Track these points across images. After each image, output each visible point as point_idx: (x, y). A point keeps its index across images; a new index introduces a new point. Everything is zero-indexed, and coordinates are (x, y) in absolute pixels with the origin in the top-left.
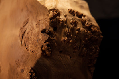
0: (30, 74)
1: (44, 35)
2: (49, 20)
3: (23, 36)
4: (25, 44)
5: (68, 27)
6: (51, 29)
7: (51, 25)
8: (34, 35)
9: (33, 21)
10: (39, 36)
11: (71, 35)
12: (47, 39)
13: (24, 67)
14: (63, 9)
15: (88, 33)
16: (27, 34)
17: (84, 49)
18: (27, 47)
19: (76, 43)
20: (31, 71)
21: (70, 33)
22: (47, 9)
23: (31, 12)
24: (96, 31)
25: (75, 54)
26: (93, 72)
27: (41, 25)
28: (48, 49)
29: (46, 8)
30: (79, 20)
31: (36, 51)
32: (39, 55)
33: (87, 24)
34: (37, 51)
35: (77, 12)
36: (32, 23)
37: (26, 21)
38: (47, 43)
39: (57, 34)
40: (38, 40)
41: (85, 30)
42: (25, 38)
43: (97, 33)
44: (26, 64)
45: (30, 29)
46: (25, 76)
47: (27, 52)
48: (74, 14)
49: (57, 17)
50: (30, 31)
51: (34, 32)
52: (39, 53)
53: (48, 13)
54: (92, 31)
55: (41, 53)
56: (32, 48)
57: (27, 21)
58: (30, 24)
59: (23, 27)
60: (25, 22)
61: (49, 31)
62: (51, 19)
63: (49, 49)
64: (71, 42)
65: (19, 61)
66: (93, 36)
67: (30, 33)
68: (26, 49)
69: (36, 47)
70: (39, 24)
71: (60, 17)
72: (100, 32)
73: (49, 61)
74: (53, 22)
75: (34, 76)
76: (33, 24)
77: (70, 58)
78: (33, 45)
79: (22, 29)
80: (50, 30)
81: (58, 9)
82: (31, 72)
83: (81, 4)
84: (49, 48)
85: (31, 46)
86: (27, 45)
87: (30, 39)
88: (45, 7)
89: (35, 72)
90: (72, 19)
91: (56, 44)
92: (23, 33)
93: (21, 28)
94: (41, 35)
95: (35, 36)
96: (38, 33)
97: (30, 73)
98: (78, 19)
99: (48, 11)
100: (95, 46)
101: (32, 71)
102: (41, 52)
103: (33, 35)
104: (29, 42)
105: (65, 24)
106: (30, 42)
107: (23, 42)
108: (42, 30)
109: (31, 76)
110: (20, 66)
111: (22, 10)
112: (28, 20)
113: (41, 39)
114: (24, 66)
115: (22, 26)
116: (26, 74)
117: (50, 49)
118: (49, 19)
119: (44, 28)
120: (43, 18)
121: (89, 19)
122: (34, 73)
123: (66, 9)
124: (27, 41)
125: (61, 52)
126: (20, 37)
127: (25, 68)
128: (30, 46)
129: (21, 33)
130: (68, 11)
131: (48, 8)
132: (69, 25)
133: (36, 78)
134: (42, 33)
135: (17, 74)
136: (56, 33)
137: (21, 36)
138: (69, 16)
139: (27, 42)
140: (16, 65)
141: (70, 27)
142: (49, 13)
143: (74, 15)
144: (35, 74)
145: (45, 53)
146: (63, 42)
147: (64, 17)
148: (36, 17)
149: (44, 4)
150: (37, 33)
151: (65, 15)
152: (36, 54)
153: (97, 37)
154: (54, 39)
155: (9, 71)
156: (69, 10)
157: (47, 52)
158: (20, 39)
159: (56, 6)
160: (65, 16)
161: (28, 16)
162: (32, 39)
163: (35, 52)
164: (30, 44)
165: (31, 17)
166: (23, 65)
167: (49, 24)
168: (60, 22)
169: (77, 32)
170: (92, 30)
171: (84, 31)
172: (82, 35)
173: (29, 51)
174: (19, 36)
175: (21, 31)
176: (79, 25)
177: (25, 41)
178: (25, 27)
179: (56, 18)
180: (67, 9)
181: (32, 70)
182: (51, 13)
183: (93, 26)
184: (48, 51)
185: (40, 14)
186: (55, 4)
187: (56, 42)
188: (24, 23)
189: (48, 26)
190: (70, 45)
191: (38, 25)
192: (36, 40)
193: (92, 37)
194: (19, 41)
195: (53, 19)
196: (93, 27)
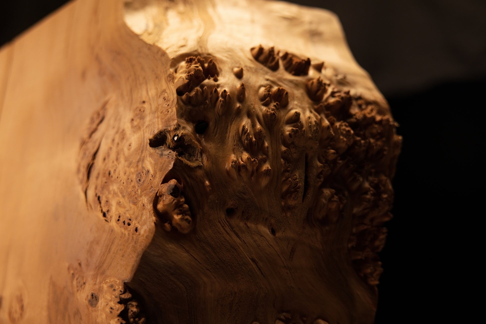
0: (121, 308)
1: (162, 155)
2: (175, 95)
3: (90, 169)
4: (99, 198)
5: (250, 115)
6: (184, 128)
7: (181, 114)
8: (126, 160)
9: (121, 109)
10: (143, 161)
11: (263, 143)
12: (171, 166)
13: (97, 287)
14: (230, 50)
15: (336, 130)
16: (104, 159)
17: (327, 192)
18: (105, 210)
19: (287, 174)
20: (123, 296)
21: (258, 135)
22: (168, 57)
23: (112, 77)
24: (373, 118)
25: (289, 214)
26: (377, 282)
27: (148, 119)
28: (178, 206)
29: (164, 54)
30: (297, 85)
31: (136, 219)
32: (145, 231)
33: (333, 94)
34: (139, 218)
35: (286, 56)
36: (118, 118)
37: (98, 114)
38: (173, 182)
39: (210, 146)
40: (139, 175)
41: (321, 120)
42: (97, 178)
43: (376, 126)
44: (103, 273)
45: (113, 140)
46: (104, 316)
47: (107, 226)
48: (273, 63)
49: (206, 81)
50: (114, 149)
51: (126, 150)
52: (145, 223)
53: (172, 70)
54: (353, 120)
55: (153, 224)
56: (121, 211)
57: (101, 113)
58: (112, 122)
59: (90, 136)
60: (95, 116)
61: (176, 138)
62: (180, 92)
63: (181, 206)
64: (268, 171)
65: (80, 264)
66: (358, 138)
67: (113, 155)
68: (101, 215)
69: (135, 204)
70: (142, 118)
71: (216, 80)
72: (388, 120)
73: (187, 252)
74: (189, 101)
75: (134, 313)
76: (120, 120)
77: (273, 232)
78: (124, 197)
79: (87, 142)
80: (180, 132)
81: (210, 51)
82: (121, 301)
83: (311, 23)
84: (179, 201)
85: (119, 203)
86: (103, 200)
87: (114, 176)
88: (159, 49)
89: (136, 296)
90: (265, 82)
91: (207, 182)
92: (90, 158)
93: (83, 143)
94: (151, 155)
95: (130, 165)
96: (141, 149)
97: (118, 306)
98: (291, 81)
99: (169, 64)
100: (371, 178)
101: (127, 296)
102: (154, 218)
103: (122, 160)
104: (111, 188)
105: (238, 105)
106: (114, 187)
107: (91, 193)
108: (151, 137)
109: (123, 315)
110: (84, 283)
111: (84, 75)
112: (104, 106)
113: (152, 172)
114: (98, 280)
115: (85, 135)
116: (108, 310)
117: (186, 206)
118: (175, 92)
119: (158, 127)
120: (152, 93)
121: (340, 77)
122: (134, 303)
123: (242, 50)
124: (105, 186)
125: (230, 212)
126: (81, 176)
127: (100, 290)
128: (114, 203)
129: (83, 158)
130: (250, 56)
131: (168, 52)
132: (257, 106)
133: (143, 319)
134: (151, 150)
135: (77, 313)
136: (204, 144)
137: (83, 170)
138: (256, 72)
139: (103, 188)
140: (72, 282)
141: (261, 114)
142: (176, 71)
143: (275, 68)
144: (137, 307)
145: (171, 223)
146: (234, 174)
147: (233, 77)
148: (131, 91)
149: (158, 41)
150: (136, 150)
151: (236, 70)
152: (136, 230)
153: (379, 143)
154: (199, 167)
155: (49, 308)
156: (256, 51)
157: (177, 217)
158: (81, 182)
159: (201, 41)
160: (239, 75)
161: (105, 93)
162: (122, 174)
163: (134, 223)
164: (115, 194)
165: (113, 97)
166: (95, 277)
167: (174, 109)
168: (218, 98)
169: (288, 129)
170: (351, 116)
171: (319, 123)
172: (310, 138)
173: (113, 223)
174: (78, 171)
175: (85, 154)
176: (296, 102)
177: (96, 188)
178: (97, 136)
179: (202, 87)
180: (248, 49)
181: (124, 292)
182: (182, 67)
183: (360, 102)
184: (178, 214)
185: (144, 78)
186: (200, 34)
187: (209, 175)
188: (92, 120)
189: (174, 120)
190: (264, 182)
191: (138, 120)
192: (134, 177)
193: (356, 143)
194: (79, 190)
195: (190, 91)
196: (360, 106)
